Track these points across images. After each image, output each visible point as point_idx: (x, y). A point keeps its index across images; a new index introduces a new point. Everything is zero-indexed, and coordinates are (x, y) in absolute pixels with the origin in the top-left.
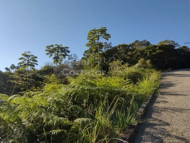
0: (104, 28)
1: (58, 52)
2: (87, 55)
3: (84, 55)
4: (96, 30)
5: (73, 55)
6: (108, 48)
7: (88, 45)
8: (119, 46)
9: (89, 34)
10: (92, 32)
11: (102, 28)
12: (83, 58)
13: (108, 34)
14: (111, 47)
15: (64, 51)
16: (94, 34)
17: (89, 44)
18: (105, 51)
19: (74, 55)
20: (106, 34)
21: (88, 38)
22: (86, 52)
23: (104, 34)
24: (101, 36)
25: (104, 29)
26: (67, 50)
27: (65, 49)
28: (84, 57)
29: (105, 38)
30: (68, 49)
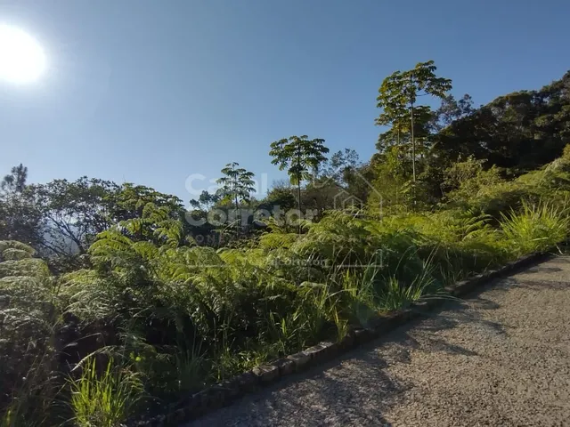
0: (427, 64)
1: (300, 154)
2: (389, 145)
3: (379, 146)
4: (401, 74)
5: (344, 151)
6: (458, 113)
7: (384, 120)
8: (500, 103)
9: (381, 91)
10: (391, 81)
11: (420, 64)
12: (376, 157)
13: (442, 80)
14: (467, 110)
15: (313, 151)
16: (398, 85)
17: (388, 116)
18: (447, 126)
19: (348, 150)
20: (435, 81)
21: (379, 102)
22: (383, 137)
23: (429, 82)
24: (420, 89)
25: (427, 67)
26: (321, 147)
27: (315, 145)
28: (378, 152)
29: (434, 93)
30: (324, 145)
